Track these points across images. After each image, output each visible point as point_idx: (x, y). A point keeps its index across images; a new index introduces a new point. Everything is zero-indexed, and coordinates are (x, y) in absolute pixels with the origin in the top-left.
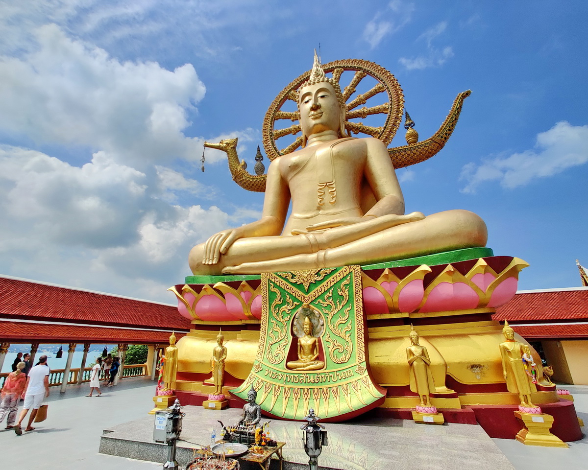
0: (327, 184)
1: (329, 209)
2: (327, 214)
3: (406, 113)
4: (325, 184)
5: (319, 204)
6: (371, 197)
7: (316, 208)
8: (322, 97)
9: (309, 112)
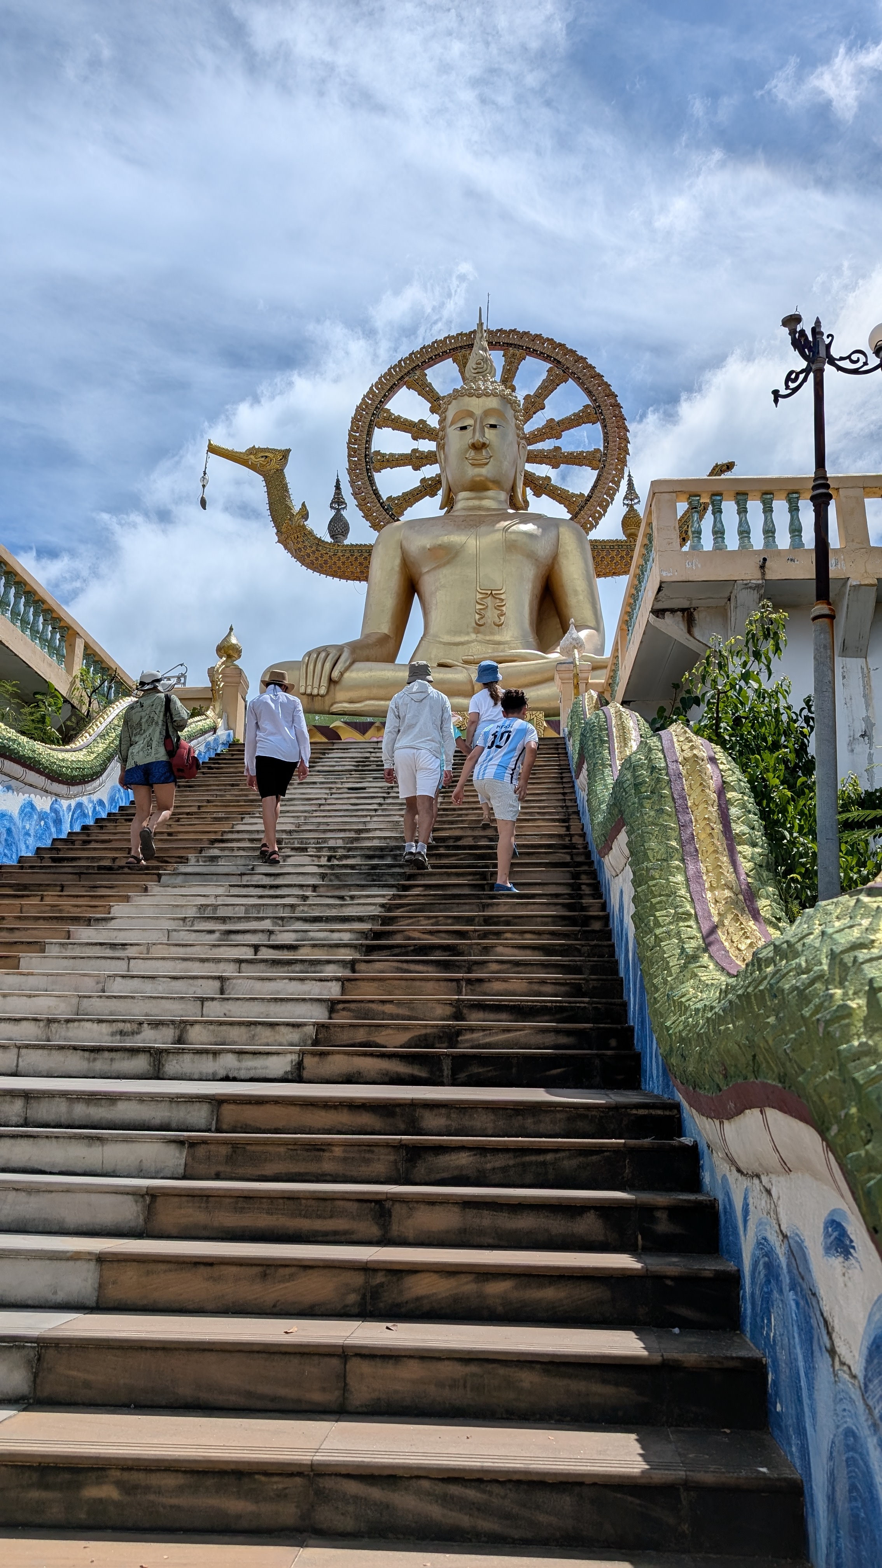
0: (494, 592)
1: (492, 634)
2: (488, 642)
3: (629, 476)
4: (489, 592)
5: (477, 624)
6: (555, 622)
7: (471, 630)
8: (493, 426)
9: (467, 451)
